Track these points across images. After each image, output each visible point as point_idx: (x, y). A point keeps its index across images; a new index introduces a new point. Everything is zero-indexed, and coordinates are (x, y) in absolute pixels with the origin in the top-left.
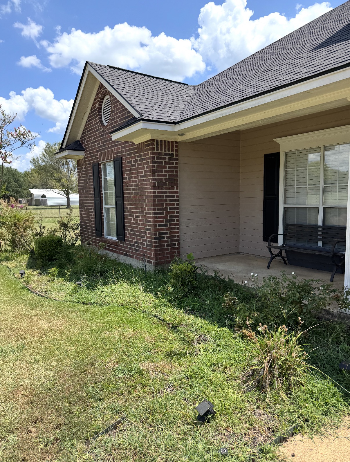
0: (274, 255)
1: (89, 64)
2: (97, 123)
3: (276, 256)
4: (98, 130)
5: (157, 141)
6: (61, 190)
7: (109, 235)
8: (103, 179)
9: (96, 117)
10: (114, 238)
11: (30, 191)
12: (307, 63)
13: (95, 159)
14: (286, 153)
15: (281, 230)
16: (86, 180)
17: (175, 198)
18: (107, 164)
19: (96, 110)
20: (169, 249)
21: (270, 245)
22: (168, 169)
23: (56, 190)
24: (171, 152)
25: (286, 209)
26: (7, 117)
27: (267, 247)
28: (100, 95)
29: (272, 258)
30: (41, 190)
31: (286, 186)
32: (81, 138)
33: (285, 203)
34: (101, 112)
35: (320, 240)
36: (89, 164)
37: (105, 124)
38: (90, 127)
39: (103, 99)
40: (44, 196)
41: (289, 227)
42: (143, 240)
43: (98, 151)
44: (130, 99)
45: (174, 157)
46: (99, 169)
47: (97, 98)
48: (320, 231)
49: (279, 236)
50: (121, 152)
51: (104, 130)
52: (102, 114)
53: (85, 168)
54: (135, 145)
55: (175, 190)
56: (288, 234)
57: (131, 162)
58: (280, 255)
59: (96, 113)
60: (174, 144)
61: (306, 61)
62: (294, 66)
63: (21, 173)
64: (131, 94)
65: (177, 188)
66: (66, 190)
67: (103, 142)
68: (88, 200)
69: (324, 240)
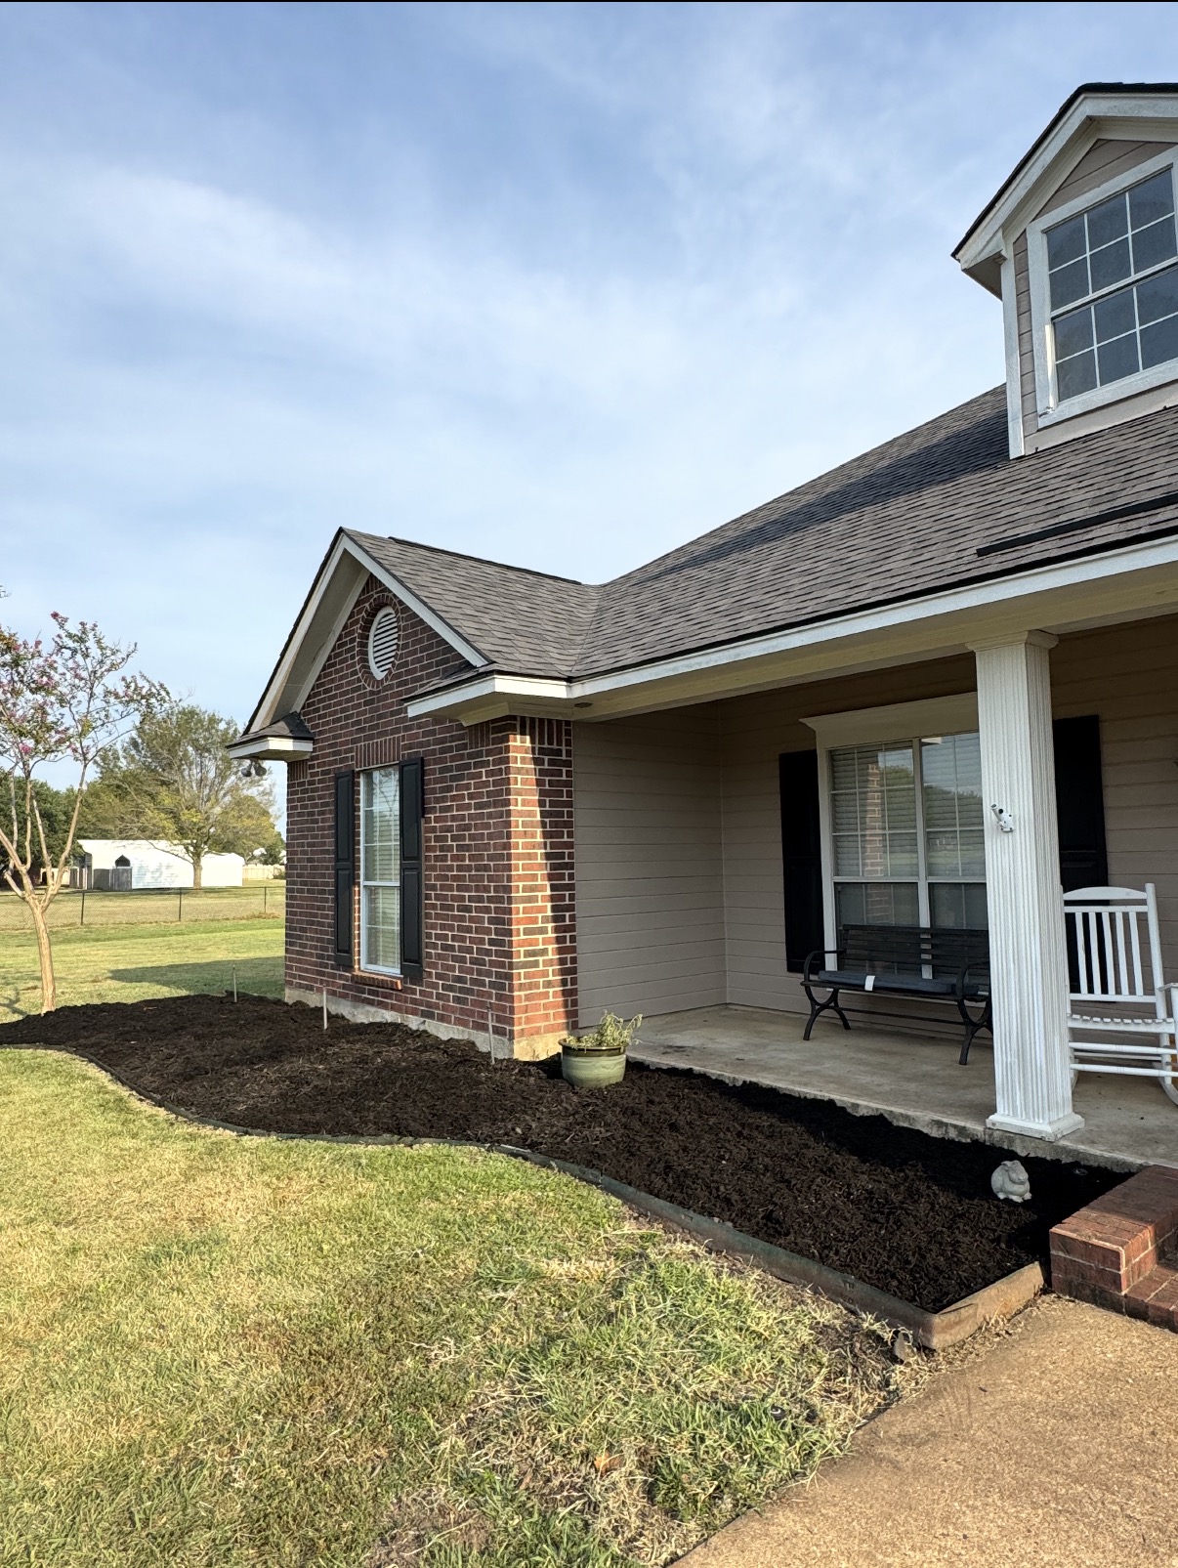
0: (818, 1004)
1: (348, 536)
2: (355, 673)
3: (824, 1007)
4: (358, 688)
5: (523, 719)
6: (176, 842)
7: (372, 960)
8: (362, 814)
9: (353, 657)
10: (390, 969)
11: (81, 847)
12: (873, 565)
13: (342, 760)
14: (831, 751)
15: (830, 942)
16: (312, 814)
17: (566, 860)
18: (377, 775)
19: (353, 641)
20: (551, 994)
21: (807, 979)
22: (547, 787)
23: (163, 844)
24: (555, 747)
25: (839, 888)
26: (109, 653)
27: (802, 984)
28: (367, 605)
29: (815, 1014)
30: (118, 843)
31: (835, 830)
32: (303, 708)
33: (837, 872)
34: (366, 645)
35: (927, 962)
36: (324, 773)
37: (379, 675)
38: (332, 681)
39: (374, 615)
40: (123, 861)
41: (852, 932)
42: (479, 972)
43: (354, 741)
44: (458, 623)
45: (564, 758)
46: (354, 786)
47: (359, 612)
48: (925, 941)
49: (827, 955)
50: (421, 745)
51: (375, 689)
52: (371, 650)
53: (311, 783)
54: (464, 728)
55: (566, 839)
56: (848, 951)
57: (449, 769)
58: (832, 1004)
59: (353, 648)
60: (564, 728)
61: (872, 559)
62: (845, 567)
63: (57, 793)
64: (459, 611)
65: (570, 835)
66: (192, 844)
67: (371, 719)
68: (313, 868)
69: (936, 962)
